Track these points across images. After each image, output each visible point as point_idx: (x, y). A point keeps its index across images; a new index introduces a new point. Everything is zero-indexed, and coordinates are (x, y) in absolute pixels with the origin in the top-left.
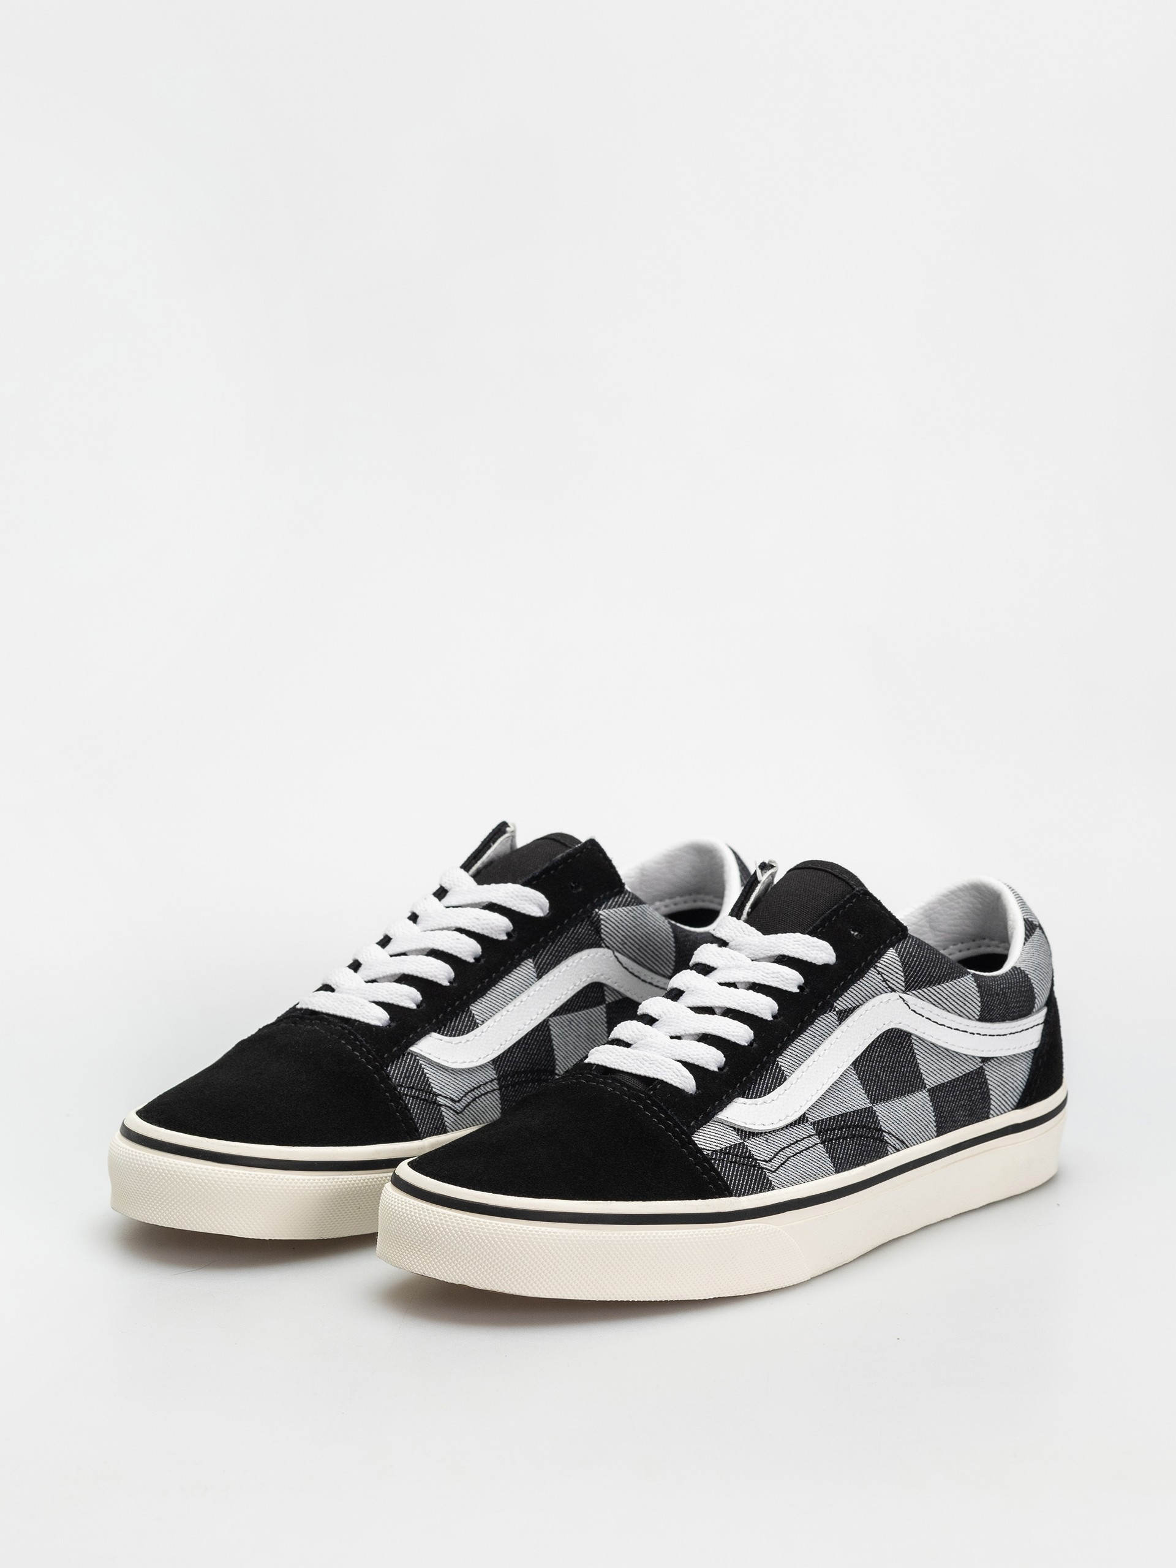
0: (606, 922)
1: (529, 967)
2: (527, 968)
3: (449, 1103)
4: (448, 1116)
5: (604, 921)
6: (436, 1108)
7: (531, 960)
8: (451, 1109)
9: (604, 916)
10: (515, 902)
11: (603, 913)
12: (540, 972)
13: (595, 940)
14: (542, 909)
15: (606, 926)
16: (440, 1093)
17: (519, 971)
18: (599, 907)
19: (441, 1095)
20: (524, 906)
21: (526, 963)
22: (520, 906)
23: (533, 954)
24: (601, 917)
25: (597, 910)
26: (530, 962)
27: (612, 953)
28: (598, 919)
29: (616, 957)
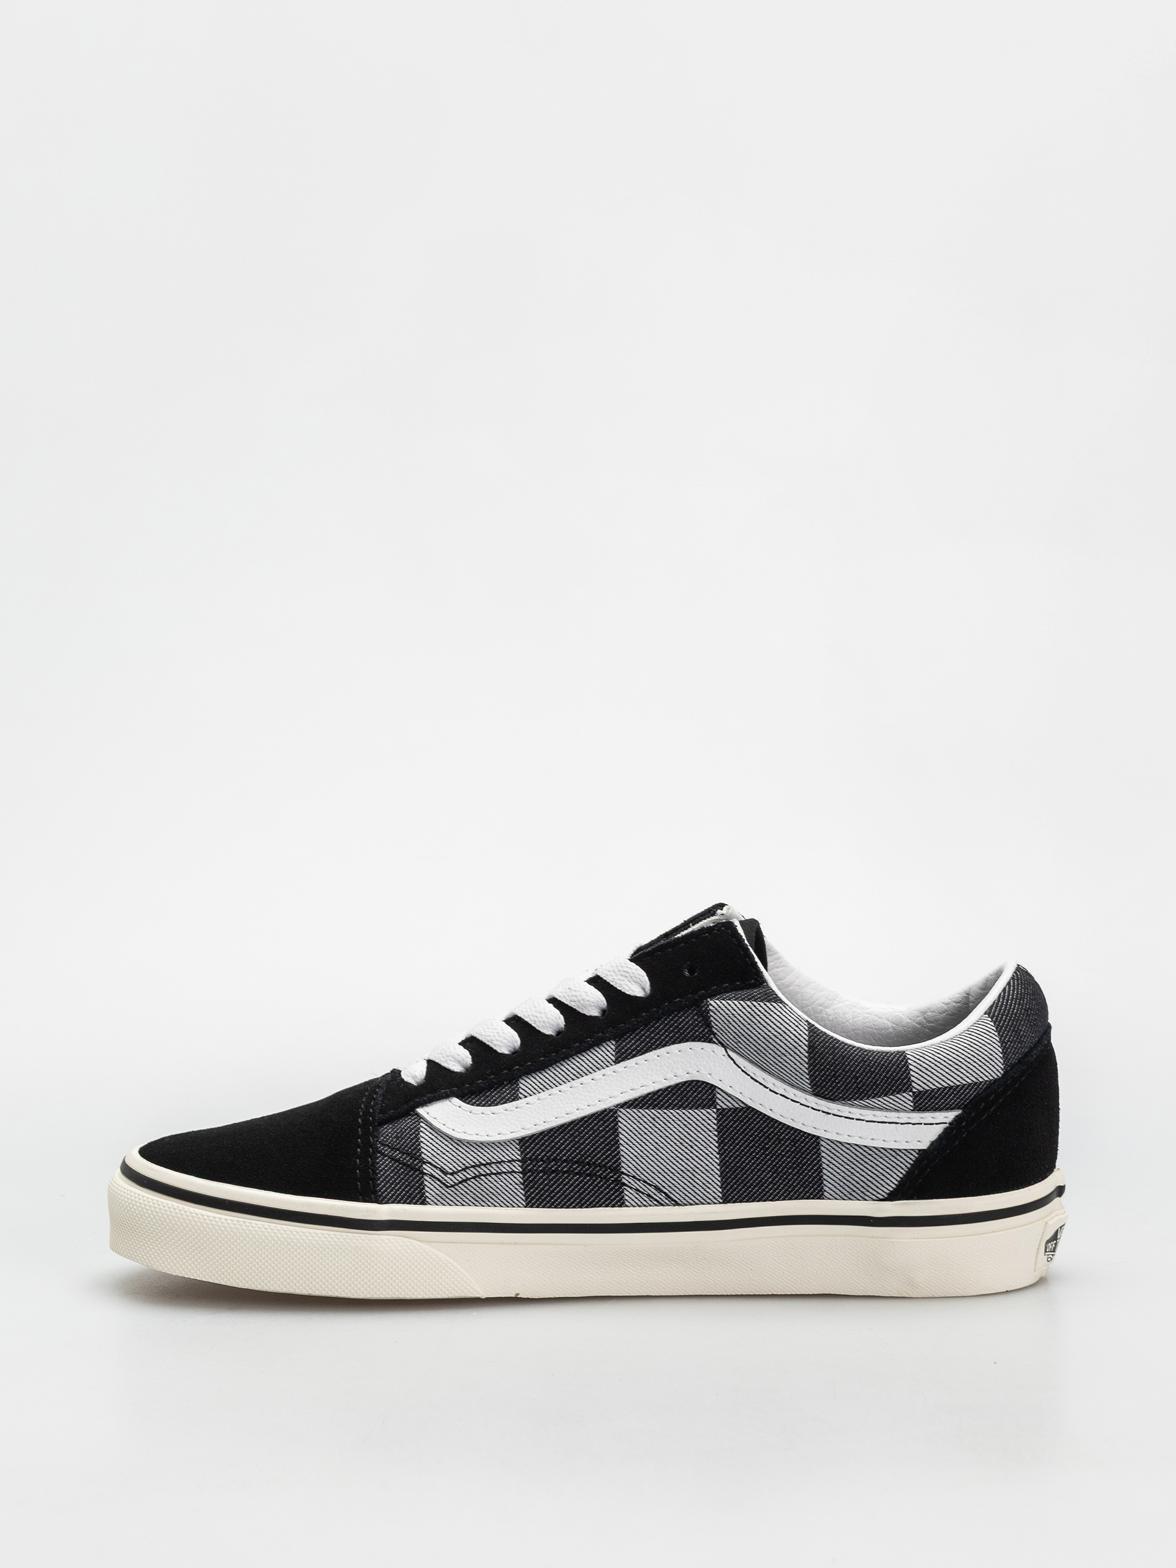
0: (715, 1014)
1: (609, 1049)
2: (608, 1050)
3: (437, 1173)
4: (431, 1187)
5: (713, 1012)
6: (417, 1176)
7: (614, 1043)
8: (439, 1180)
9: (714, 1007)
10: (615, 977)
11: (714, 1003)
12: (619, 1057)
13: (705, 1033)
14: (644, 989)
15: (715, 1019)
16: (430, 1160)
17: (596, 1051)
18: (712, 997)
19: (430, 1163)
20: (622, 982)
21: (607, 1045)
22: (618, 982)
23: (618, 1037)
24: (711, 1007)
25: (709, 1000)
26: (613, 1044)
27: (724, 1053)
28: (706, 1009)
29: (729, 1056)
